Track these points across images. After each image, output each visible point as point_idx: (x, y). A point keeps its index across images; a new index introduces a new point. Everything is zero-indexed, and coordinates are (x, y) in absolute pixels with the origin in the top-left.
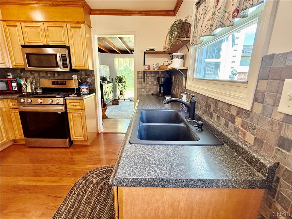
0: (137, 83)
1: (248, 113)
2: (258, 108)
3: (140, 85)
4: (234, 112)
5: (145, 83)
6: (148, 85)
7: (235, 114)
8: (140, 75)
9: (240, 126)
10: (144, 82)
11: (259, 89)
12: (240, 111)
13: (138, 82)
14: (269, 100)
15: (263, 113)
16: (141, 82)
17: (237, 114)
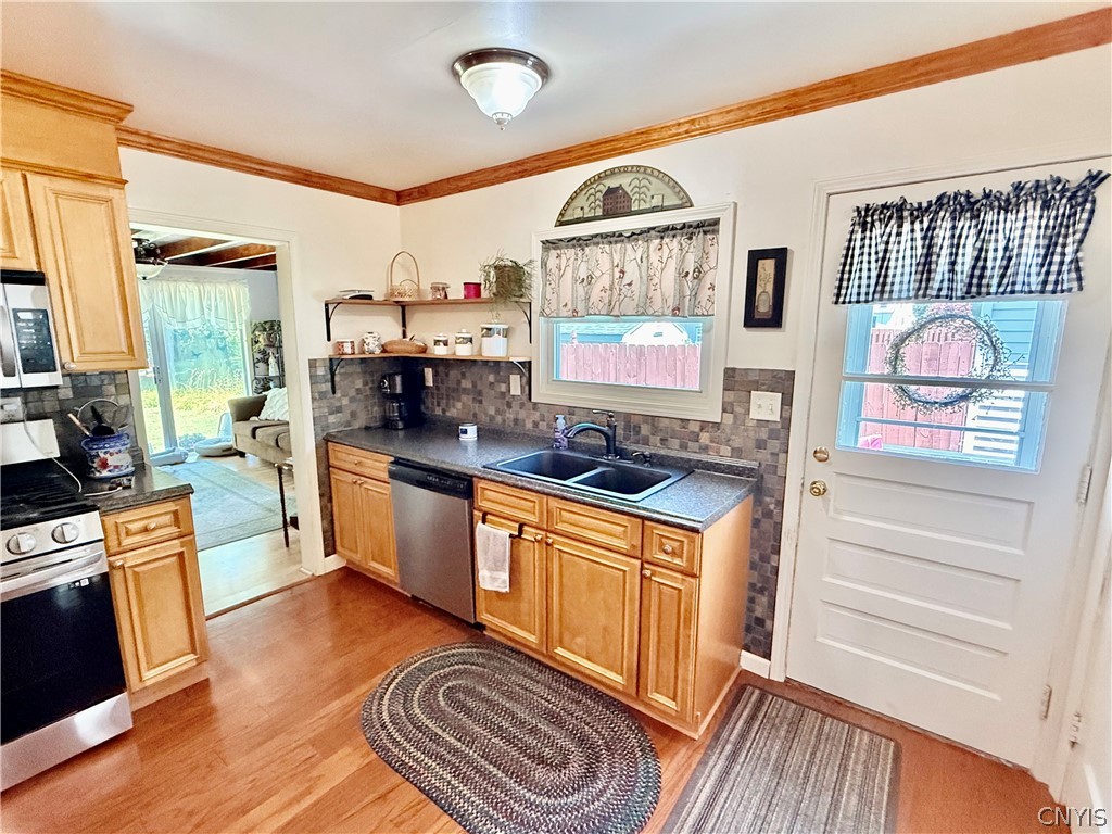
0: (313, 399)
1: (717, 425)
2: (729, 418)
3: (324, 403)
4: (695, 428)
5: (338, 395)
6: (345, 401)
7: (697, 429)
8: (321, 371)
9: (707, 442)
10: (334, 392)
11: (726, 399)
12: (704, 425)
13: (317, 395)
14: (738, 410)
15: (735, 423)
16: (322, 395)
17: (702, 429)
